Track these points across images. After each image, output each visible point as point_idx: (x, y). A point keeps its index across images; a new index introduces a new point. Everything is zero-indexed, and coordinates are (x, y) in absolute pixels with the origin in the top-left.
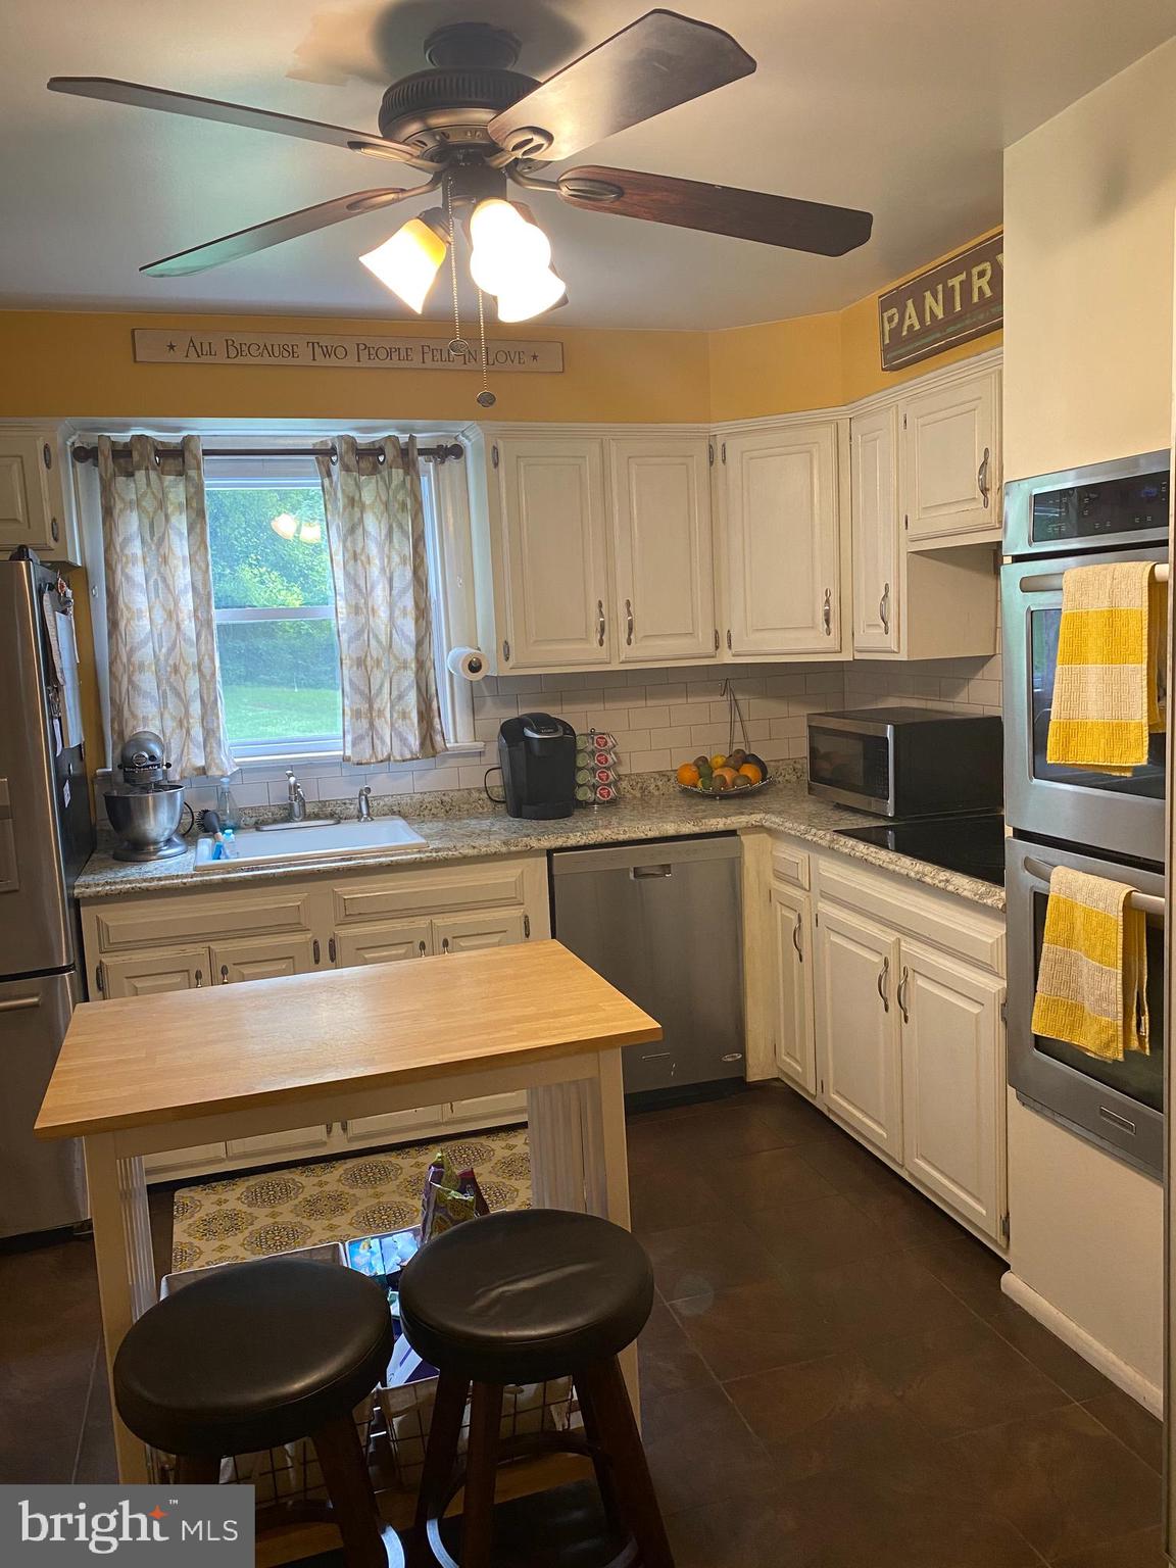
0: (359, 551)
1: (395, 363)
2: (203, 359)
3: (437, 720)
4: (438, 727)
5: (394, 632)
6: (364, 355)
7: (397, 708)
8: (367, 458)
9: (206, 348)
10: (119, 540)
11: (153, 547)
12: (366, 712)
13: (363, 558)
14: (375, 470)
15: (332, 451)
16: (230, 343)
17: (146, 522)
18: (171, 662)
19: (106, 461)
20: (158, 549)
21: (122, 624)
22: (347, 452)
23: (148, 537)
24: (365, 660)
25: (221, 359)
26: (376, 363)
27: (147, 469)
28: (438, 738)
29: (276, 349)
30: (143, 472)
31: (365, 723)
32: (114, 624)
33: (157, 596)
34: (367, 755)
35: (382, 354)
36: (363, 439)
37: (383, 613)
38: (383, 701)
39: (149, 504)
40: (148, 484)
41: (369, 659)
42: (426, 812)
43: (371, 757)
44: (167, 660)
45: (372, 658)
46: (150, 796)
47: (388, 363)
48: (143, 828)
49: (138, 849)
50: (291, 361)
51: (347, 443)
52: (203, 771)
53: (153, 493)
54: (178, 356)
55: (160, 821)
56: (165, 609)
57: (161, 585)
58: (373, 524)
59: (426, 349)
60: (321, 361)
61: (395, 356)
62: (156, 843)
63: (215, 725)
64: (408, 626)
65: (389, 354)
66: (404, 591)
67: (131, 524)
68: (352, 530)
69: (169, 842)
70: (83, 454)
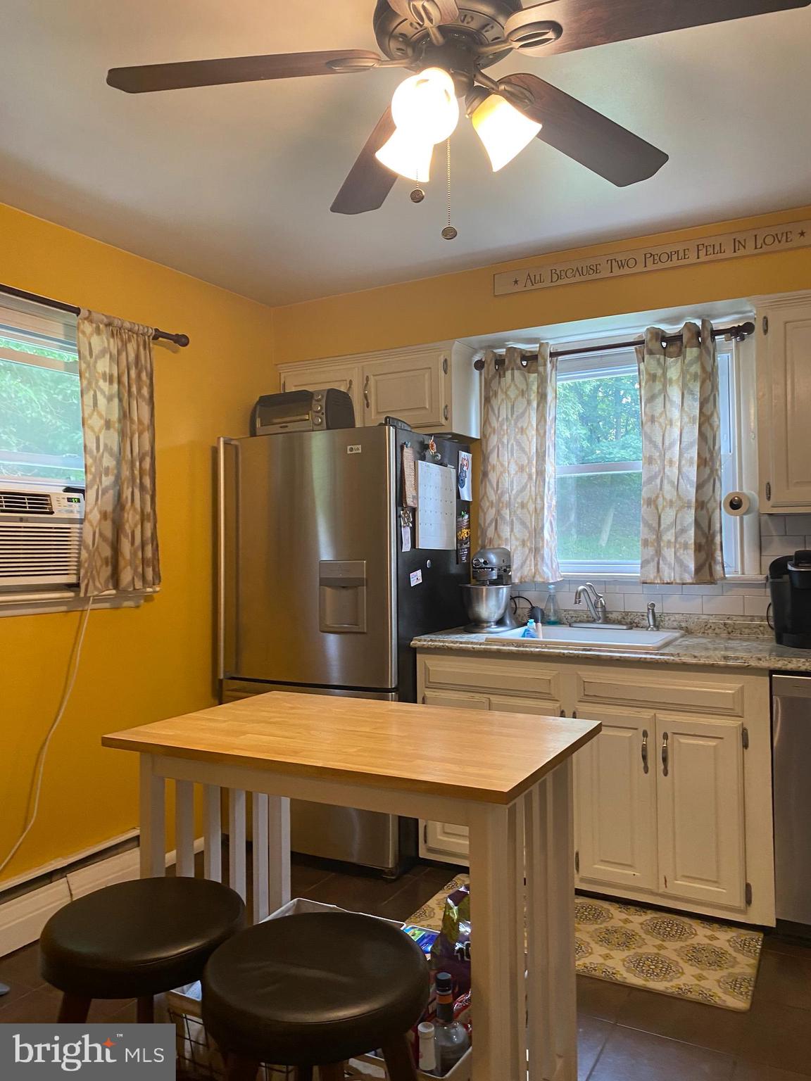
0: (657, 414)
1: (675, 262)
2: (536, 286)
3: (718, 553)
4: (719, 558)
5: (680, 478)
6: (650, 261)
7: (679, 539)
8: (670, 344)
9: (538, 278)
11: (513, 422)
12: (655, 544)
13: (662, 420)
14: (680, 353)
15: (642, 342)
16: (554, 271)
17: (510, 406)
18: (519, 501)
19: (492, 367)
20: (516, 424)
21: (494, 475)
22: (651, 340)
23: (510, 416)
24: (655, 501)
25: (547, 284)
26: (660, 266)
27: (513, 369)
28: (719, 568)
29: (585, 269)
30: (510, 372)
31: (651, 551)
32: (484, 474)
33: (512, 455)
34: (651, 575)
35: (664, 257)
36: (671, 329)
38: (669, 536)
39: (513, 393)
40: (513, 379)
41: (660, 499)
42: (710, 631)
43: (655, 578)
44: (515, 499)
45: (664, 498)
46: (484, 588)
47: (669, 264)
48: (477, 609)
49: (475, 624)
50: (598, 276)
51: (651, 333)
53: (516, 385)
54: (520, 288)
55: (491, 605)
56: (517, 464)
57: (515, 447)
58: (675, 393)
59: (701, 247)
60: (617, 272)
61: (675, 257)
62: (488, 622)
63: (541, 544)
64: (692, 472)
65: (670, 257)
66: (691, 445)
67: (501, 408)
68: (651, 399)
69: (500, 622)
70: (480, 365)
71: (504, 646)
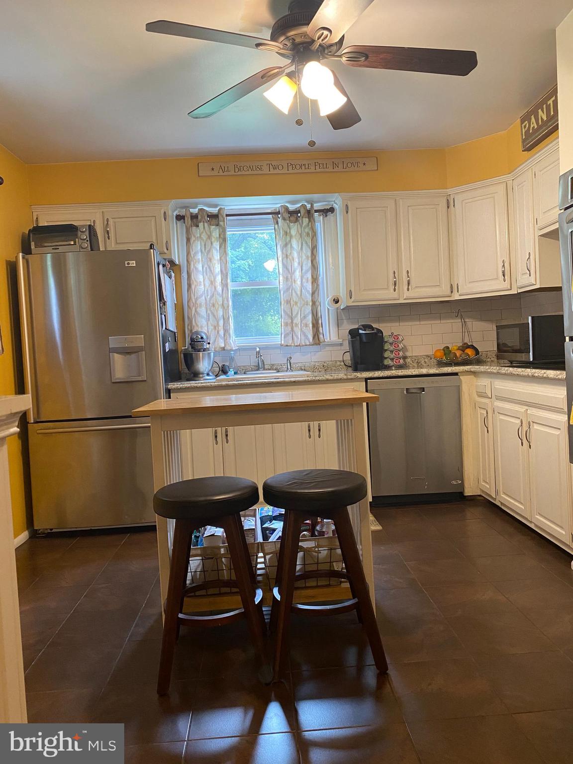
0: (288, 254)
1: (303, 170)
2: (225, 173)
3: (321, 328)
4: (321, 331)
5: (303, 289)
6: (290, 168)
7: (303, 322)
8: (293, 215)
9: (226, 169)
10: (192, 253)
11: (206, 254)
12: (290, 324)
13: (290, 257)
14: (296, 220)
15: (279, 213)
16: (236, 166)
17: (203, 244)
18: (212, 302)
19: (188, 220)
20: (207, 254)
21: (193, 287)
22: (284, 212)
23: (203, 250)
24: (290, 302)
25: (232, 173)
26: (296, 171)
27: (204, 222)
28: (321, 336)
29: (254, 167)
30: (202, 223)
31: (289, 328)
32: (189, 286)
33: (207, 274)
34: (290, 342)
35: (298, 167)
36: (292, 207)
37: (299, 282)
38: (297, 320)
39: (204, 236)
40: (204, 228)
41: (292, 301)
42: (316, 370)
43: (292, 343)
44: (210, 301)
45: (293, 301)
46: (201, 354)
47: (300, 171)
48: (197, 366)
49: (195, 375)
50: (260, 172)
51: (284, 208)
52: (223, 349)
53: (206, 232)
54: (215, 173)
55: (203, 365)
56: (210, 280)
57: (208, 270)
58: (295, 243)
59: (317, 164)
60: (272, 171)
61: (303, 167)
62: (203, 374)
63: (228, 328)
64: (309, 287)
65: (301, 167)
66: (307, 271)
67: (197, 246)
68: (286, 245)
69: (208, 375)
70: (180, 218)
71: (229, 382)
